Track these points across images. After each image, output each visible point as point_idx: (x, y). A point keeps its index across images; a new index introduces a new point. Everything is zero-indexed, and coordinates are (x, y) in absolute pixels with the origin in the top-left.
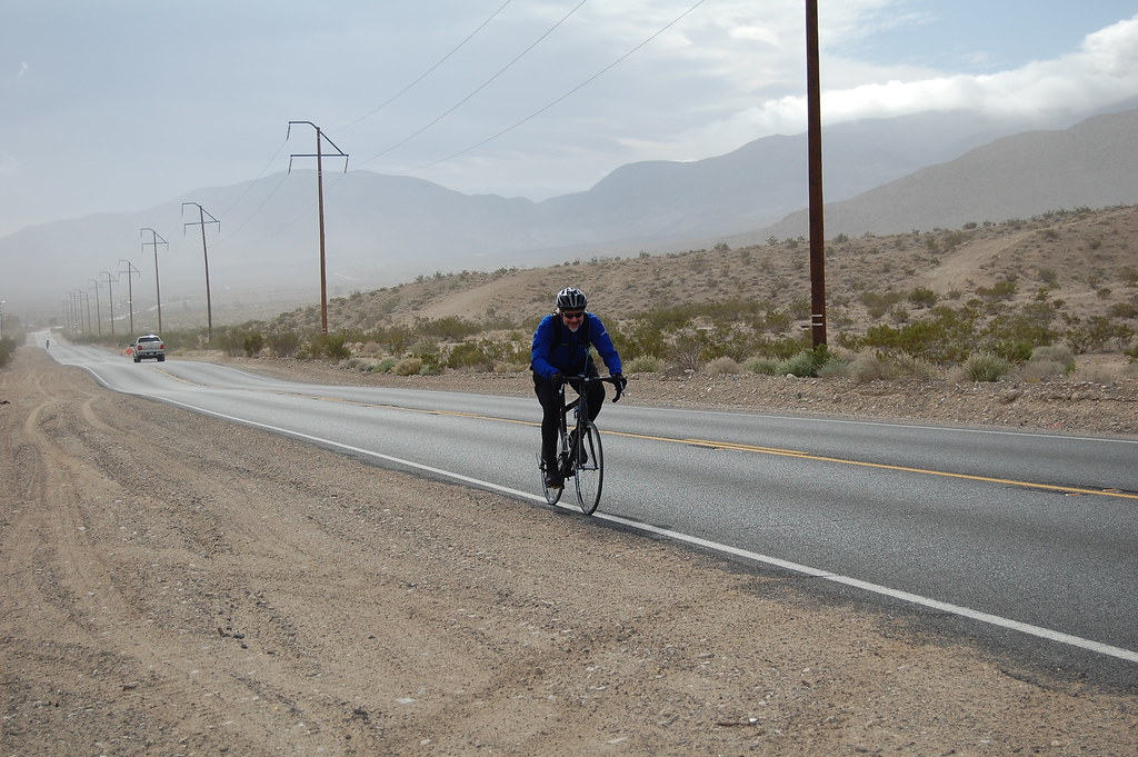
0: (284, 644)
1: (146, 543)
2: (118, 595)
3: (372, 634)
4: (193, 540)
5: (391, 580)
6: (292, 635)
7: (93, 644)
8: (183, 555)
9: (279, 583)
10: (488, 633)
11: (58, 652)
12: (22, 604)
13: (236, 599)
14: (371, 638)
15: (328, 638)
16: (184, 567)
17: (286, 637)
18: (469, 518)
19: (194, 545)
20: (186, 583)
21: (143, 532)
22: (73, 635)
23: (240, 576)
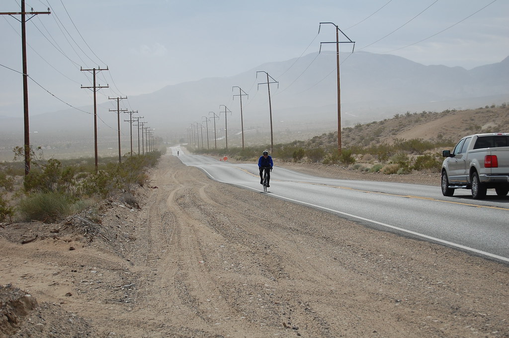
0: (322, 334)
1: (240, 270)
2: (224, 302)
3: (375, 330)
4: (267, 270)
5: (385, 298)
6: (327, 329)
7: (211, 330)
8: (261, 279)
9: (318, 297)
10: (446, 332)
11: (191, 334)
12: (169, 305)
13: (293, 306)
14: (375, 332)
15: (349, 331)
16: (262, 286)
17: (323, 330)
18: (431, 260)
19: (267, 273)
20: (264, 295)
21: (237, 265)
22: (199, 324)
23: (295, 293)
